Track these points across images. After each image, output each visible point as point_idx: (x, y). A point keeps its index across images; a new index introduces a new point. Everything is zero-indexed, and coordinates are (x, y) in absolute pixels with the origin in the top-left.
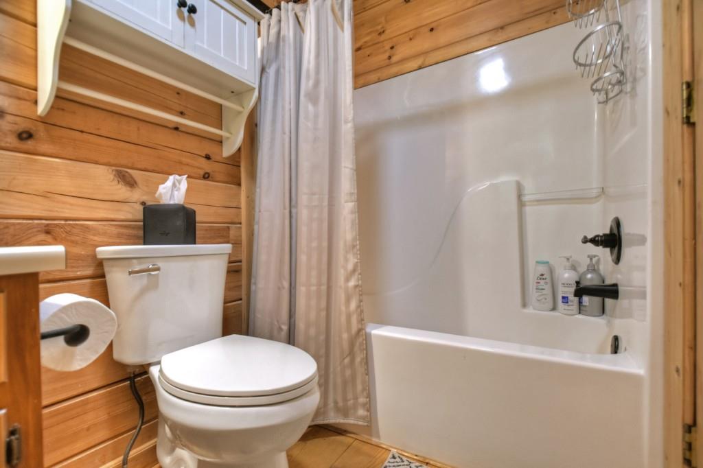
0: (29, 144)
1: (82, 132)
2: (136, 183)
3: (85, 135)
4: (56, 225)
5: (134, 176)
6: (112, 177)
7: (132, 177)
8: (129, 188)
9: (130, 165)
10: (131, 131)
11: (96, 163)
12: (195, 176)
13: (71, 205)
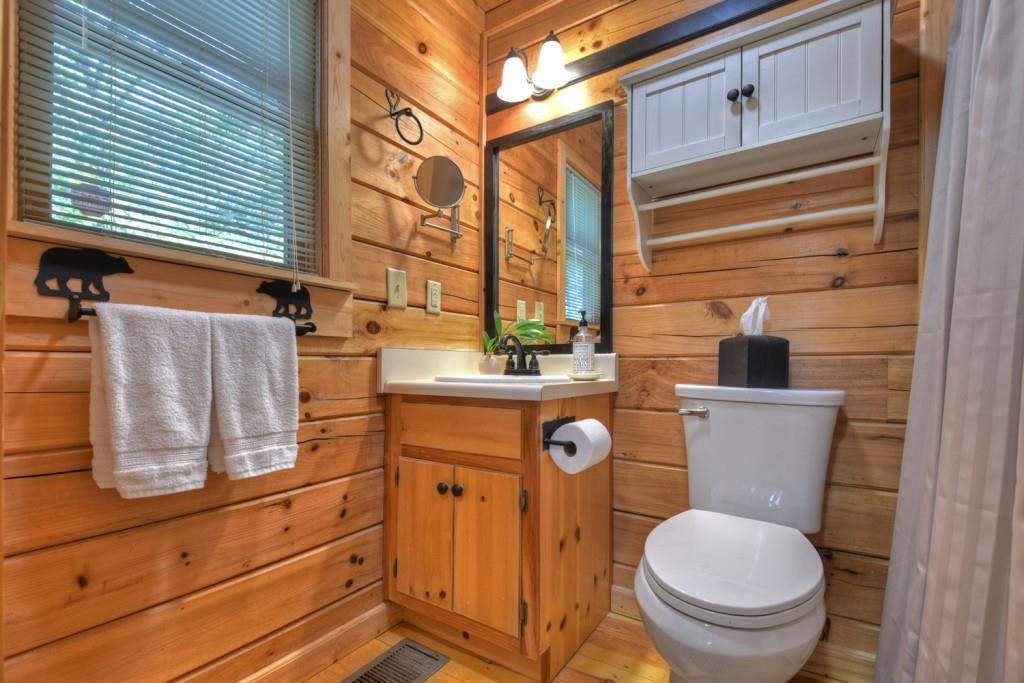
0: (644, 297)
1: (680, 274)
2: (731, 312)
3: (683, 276)
4: (661, 362)
5: (730, 307)
6: (706, 311)
7: (726, 307)
8: (723, 320)
9: (726, 294)
10: (728, 255)
11: (693, 300)
12: (817, 286)
13: (671, 343)
